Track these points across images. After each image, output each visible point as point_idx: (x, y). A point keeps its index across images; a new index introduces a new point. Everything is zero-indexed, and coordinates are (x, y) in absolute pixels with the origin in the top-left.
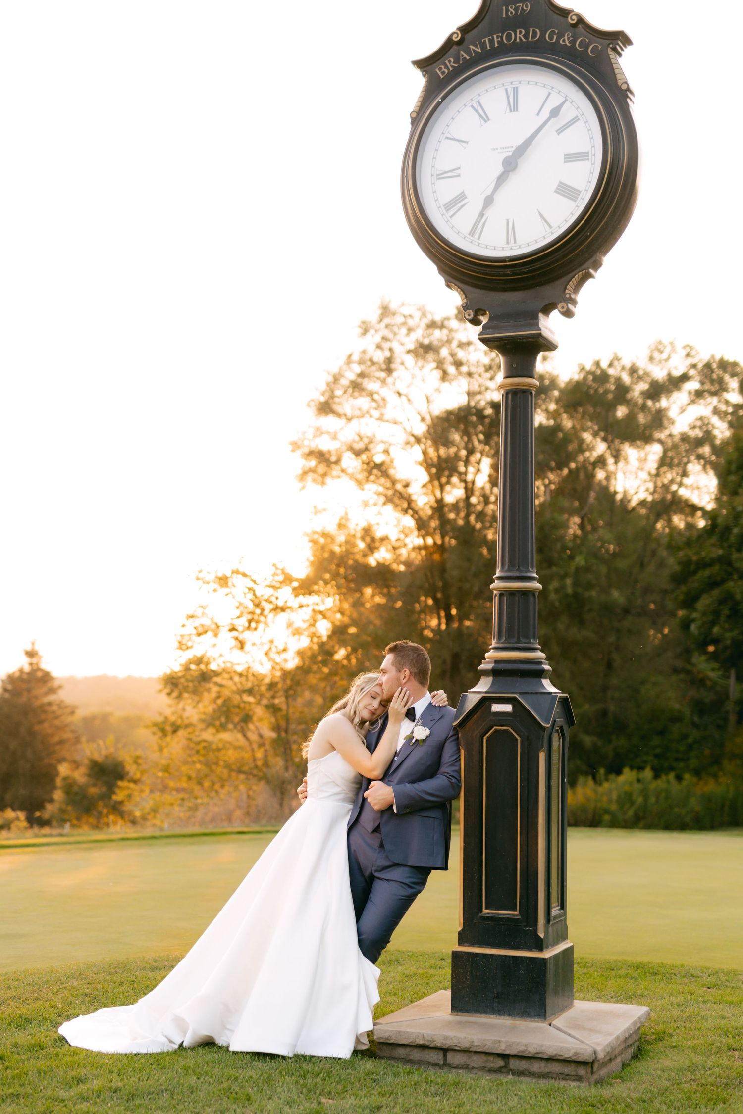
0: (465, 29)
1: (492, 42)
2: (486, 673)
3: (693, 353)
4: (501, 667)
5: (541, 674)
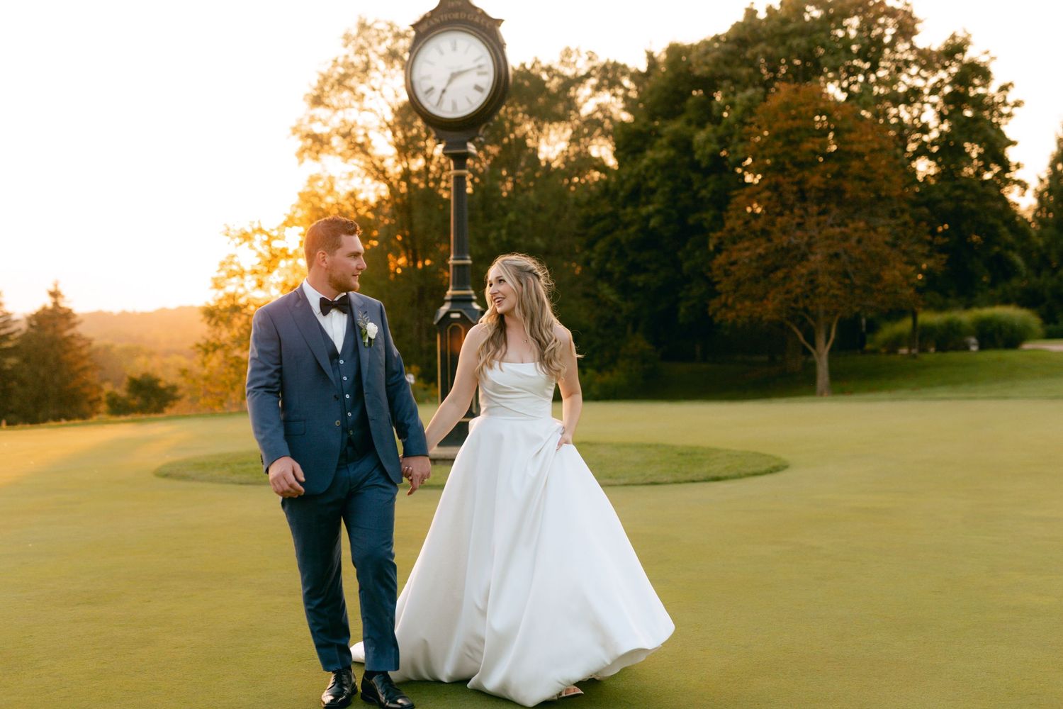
0: (432, 12)
1: (444, 18)
2: (448, 301)
3: (594, 57)
4: (455, 298)
5: (472, 300)
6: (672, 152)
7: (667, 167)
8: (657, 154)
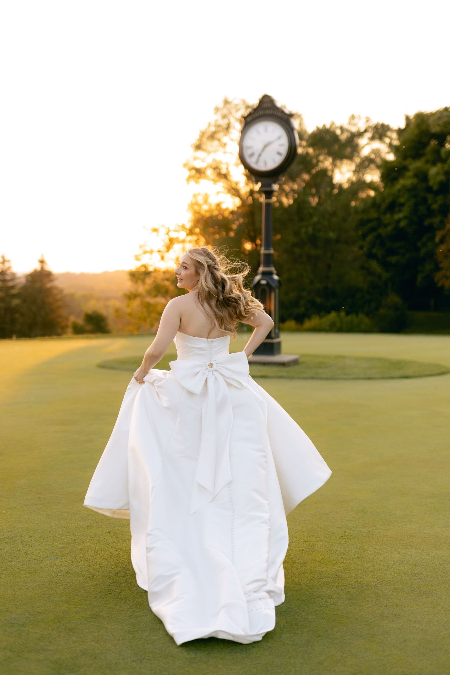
6: (415, 181)
7: (412, 190)
8: (406, 181)
